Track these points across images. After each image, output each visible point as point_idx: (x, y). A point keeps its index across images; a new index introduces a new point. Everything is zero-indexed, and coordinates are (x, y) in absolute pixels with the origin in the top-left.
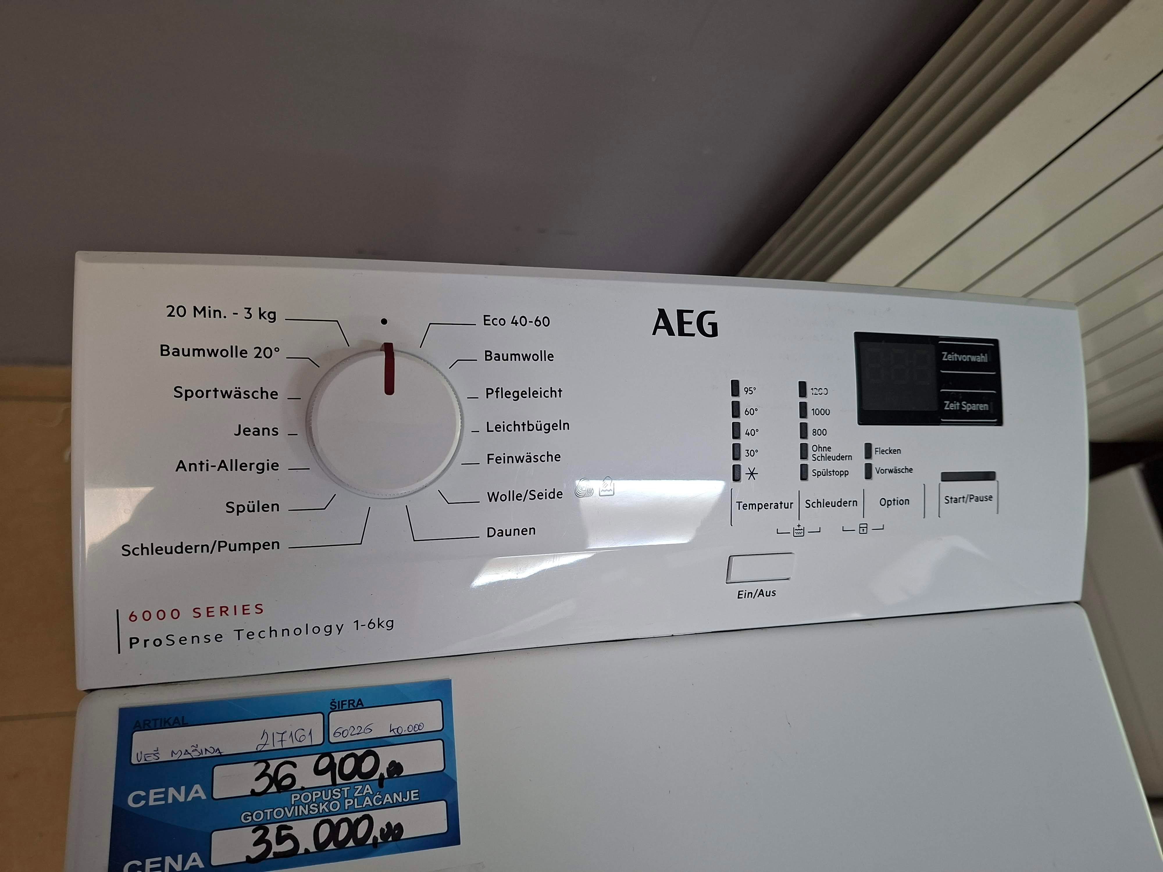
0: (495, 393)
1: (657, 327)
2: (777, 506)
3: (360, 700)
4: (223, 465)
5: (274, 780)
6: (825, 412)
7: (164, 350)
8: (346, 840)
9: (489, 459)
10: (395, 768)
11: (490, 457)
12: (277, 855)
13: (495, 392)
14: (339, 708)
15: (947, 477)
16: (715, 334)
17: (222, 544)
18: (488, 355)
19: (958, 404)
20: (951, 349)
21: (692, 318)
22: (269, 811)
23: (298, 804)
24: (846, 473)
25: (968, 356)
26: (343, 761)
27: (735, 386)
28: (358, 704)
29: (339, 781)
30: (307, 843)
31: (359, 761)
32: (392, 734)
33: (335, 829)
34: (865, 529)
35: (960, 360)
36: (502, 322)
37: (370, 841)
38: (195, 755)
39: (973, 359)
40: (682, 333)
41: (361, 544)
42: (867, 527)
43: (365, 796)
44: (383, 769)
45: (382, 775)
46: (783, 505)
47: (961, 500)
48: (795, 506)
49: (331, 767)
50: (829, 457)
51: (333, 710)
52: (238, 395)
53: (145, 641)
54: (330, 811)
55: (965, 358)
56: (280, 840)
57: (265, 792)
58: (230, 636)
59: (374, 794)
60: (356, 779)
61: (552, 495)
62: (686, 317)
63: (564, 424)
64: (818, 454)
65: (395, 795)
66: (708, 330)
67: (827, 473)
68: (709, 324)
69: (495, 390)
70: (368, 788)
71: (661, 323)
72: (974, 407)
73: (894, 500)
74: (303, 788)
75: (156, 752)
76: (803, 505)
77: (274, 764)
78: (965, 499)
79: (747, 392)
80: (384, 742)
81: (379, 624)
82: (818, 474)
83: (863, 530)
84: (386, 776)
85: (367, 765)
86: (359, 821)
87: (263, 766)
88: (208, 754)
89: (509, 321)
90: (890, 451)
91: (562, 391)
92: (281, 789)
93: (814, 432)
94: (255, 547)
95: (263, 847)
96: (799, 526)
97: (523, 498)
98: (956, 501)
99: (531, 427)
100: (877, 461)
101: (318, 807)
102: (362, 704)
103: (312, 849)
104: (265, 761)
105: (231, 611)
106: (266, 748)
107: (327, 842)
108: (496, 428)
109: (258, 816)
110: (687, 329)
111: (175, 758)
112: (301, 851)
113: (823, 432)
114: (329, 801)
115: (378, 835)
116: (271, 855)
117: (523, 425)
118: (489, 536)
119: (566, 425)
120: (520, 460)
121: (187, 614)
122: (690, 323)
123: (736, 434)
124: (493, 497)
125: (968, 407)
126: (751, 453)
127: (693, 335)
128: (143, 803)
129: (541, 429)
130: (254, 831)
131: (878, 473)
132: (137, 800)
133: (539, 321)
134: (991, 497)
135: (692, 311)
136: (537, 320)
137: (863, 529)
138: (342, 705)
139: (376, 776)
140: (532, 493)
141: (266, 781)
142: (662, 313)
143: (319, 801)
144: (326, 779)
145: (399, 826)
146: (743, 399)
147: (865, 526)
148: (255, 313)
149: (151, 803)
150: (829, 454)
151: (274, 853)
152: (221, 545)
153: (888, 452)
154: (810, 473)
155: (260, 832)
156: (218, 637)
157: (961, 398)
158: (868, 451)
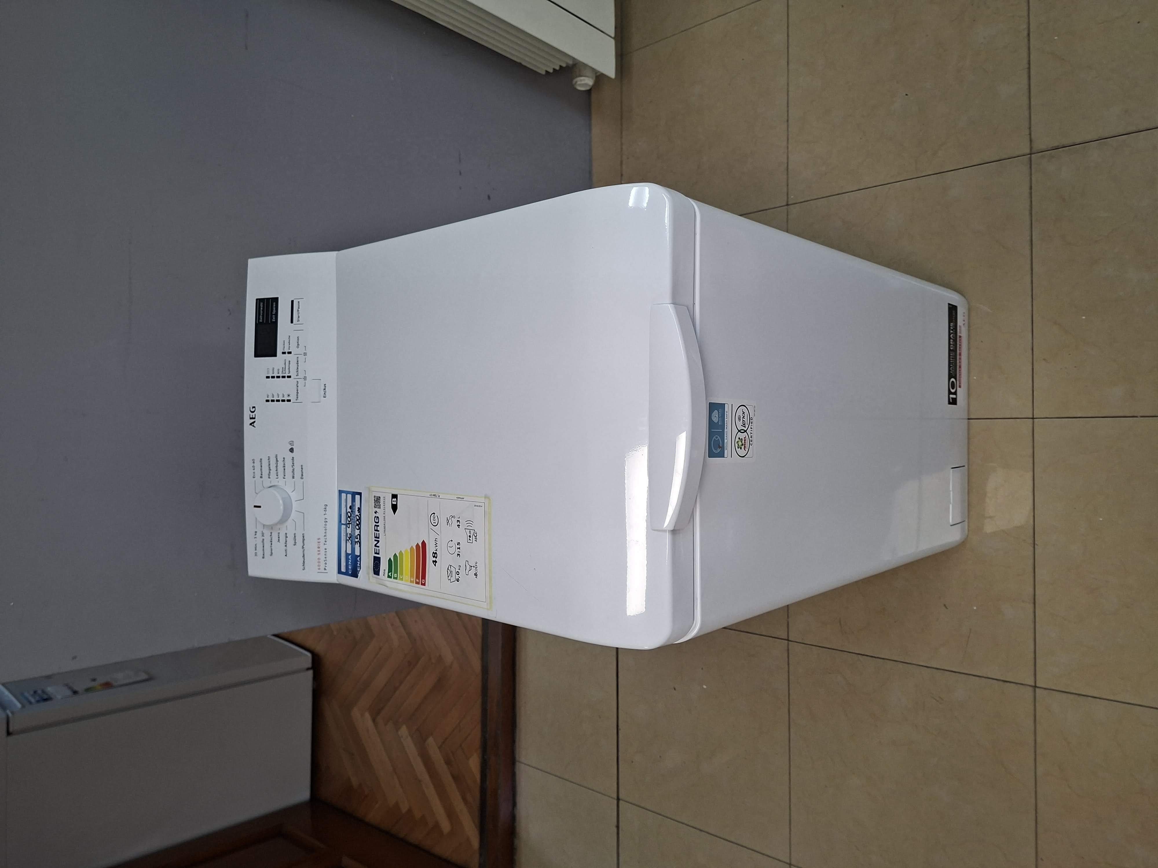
0: (269, 476)
1: (253, 426)
2: (298, 386)
4: (286, 546)
6: (273, 369)
7: (263, 558)
9: (284, 479)
15: (292, 322)
16: (255, 407)
18: (261, 477)
19: (273, 316)
20: (259, 319)
21: (251, 414)
23: (353, 533)
24: (289, 361)
25: (260, 312)
27: (267, 401)
29: (351, 522)
35: (261, 314)
36: (254, 473)
39: (262, 309)
41: (304, 513)
46: (297, 384)
47: (298, 315)
48: (298, 380)
52: (271, 541)
53: (325, 566)
58: (325, 546)
61: (293, 460)
62: (251, 417)
63: (276, 456)
64: (284, 372)
66: (254, 409)
67: (289, 368)
70: (352, 515)
72: (274, 309)
73: (298, 343)
76: (297, 377)
78: (298, 313)
79: (268, 397)
81: (325, 509)
82: (289, 372)
89: (254, 471)
90: (284, 344)
91: (269, 457)
93: (278, 373)
94: (304, 540)
96: (303, 378)
97: (294, 469)
98: (298, 317)
100: (286, 351)
105: (320, 546)
108: (277, 476)
110: (254, 417)
113: (279, 370)
117: (276, 468)
118: (303, 479)
120: (284, 470)
121: (319, 556)
122: (253, 415)
123: (279, 401)
124: (293, 477)
125: (274, 312)
126: (284, 396)
127: (255, 414)
129: (278, 463)
131: (290, 349)
133: (254, 462)
134: (299, 302)
137: (305, 354)
142: (251, 424)
143: (353, 528)
144: (350, 525)
146: (270, 398)
148: (255, 537)
150: (284, 368)
152: (303, 547)
154: (289, 375)
156: (325, 549)
157: (272, 314)
158: (284, 353)
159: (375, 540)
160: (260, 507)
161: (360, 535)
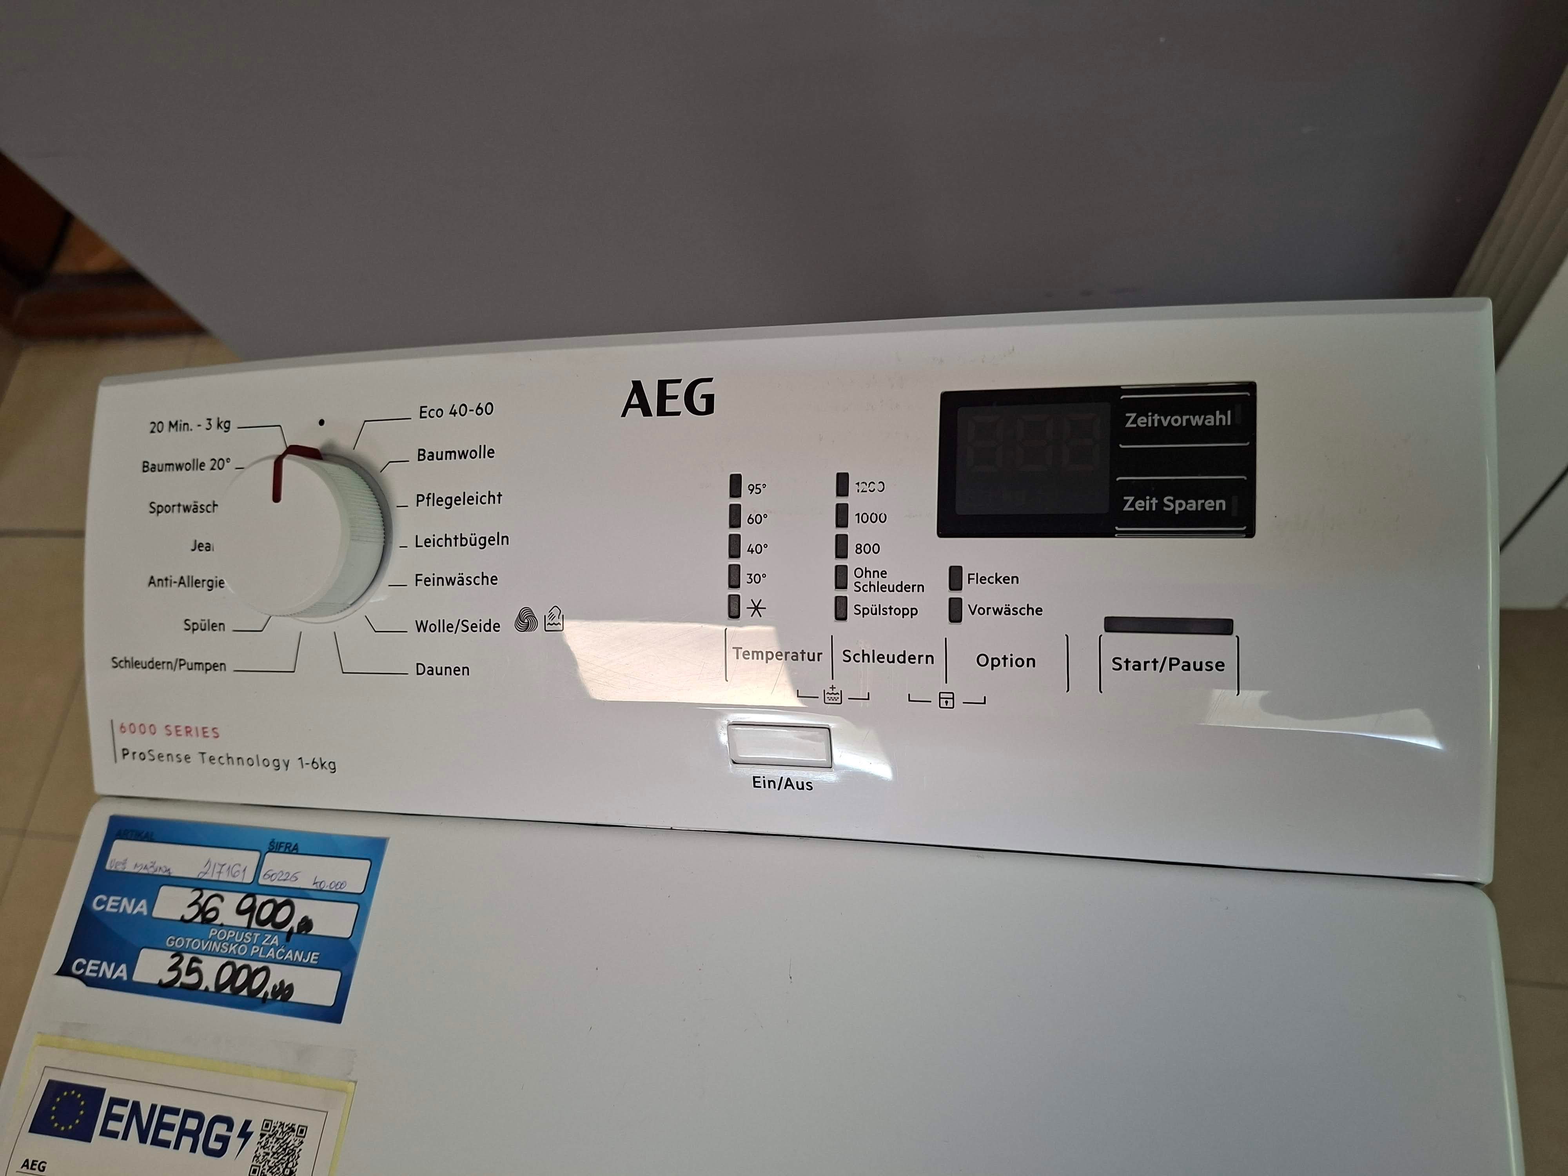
0: (426, 500)
1: (629, 405)
2: (797, 656)
3: (296, 845)
4: (182, 581)
5: (202, 911)
6: (880, 518)
7: (145, 466)
8: (242, 988)
9: (417, 580)
10: (306, 924)
11: (419, 577)
12: (183, 986)
13: (427, 498)
14: (276, 849)
15: (1113, 625)
16: (710, 409)
17: (182, 662)
18: (421, 453)
19: (1154, 501)
20: (1143, 407)
21: (679, 390)
22: (189, 940)
23: (213, 939)
24: (913, 612)
25: (1185, 418)
26: (263, 905)
27: (736, 483)
28: (294, 849)
29: (254, 925)
30: (209, 982)
31: (277, 908)
32: (314, 887)
33: (236, 973)
34: (950, 701)
35: (1165, 424)
36: (439, 413)
37: (261, 995)
38: (151, 871)
39: (1197, 421)
40: (662, 412)
41: (294, 671)
42: (953, 698)
43: (271, 947)
44: (294, 923)
45: (292, 928)
46: (806, 656)
47: (1150, 666)
48: (826, 658)
49: (251, 909)
50: (883, 587)
51: (270, 851)
52: (196, 509)
53: (134, 753)
54: (237, 954)
55: (1179, 421)
56: (190, 972)
57: (191, 920)
58: (195, 758)
59: (279, 947)
60: (269, 927)
61: (487, 627)
62: (670, 390)
63: (503, 537)
64: (864, 581)
65: (297, 953)
66: (700, 405)
67: (879, 611)
68: (703, 396)
69: (426, 496)
70: (276, 939)
71: (635, 401)
72: (1193, 505)
73: (1005, 658)
74: (222, 925)
75: (124, 863)
76: (839, 657)
77: (207, 894)
78: (1159, 666)
79: (752, 490)
80: (304, 894)
81: (322, 765)
82: (864, 612)
83: (947, 702)
84: (295, 930)
85: (281, 916)
86: (258, 971)
87: (198, 893)
88: (161, 873)
89: (447, 411)
90: (997, 580)
91: (502, 495)
92: (206, 921)
93: (859, 548)
94: (207, 668)
95: (174, 974)
96: (833, 688)
97: (454, 629)
98: (1138, 666)
99: (464, 542)
100: (969, 594)
101: (229, 947)
102: (297, 849)
103: (212, 988)
104: (201, 889)
105: (193, 732)
106: (205, 877)
107: (225, 985)
108: (425, 542)
109: (179, 943)
110: (670, 406)
111: (136, 870)
112: (202, 987)
113: (875, 549)
114: (240, 944)
115: (270, 991)
116: (178, 985)
117: (456, 538)
118: (418, 674)
119: (505, 539)
120: (451, 581)
121: (161, 730)
122: (675, 397)
123: (734, 552)
124: (421, 626)
125: (1174, 505)
126: (756, 579)
127: (678, 414)
128: (102, 907)
129: (475, 544)
130: (173, 957)
131: (973, 613)
132: (100, 903)
133: (482, 409)
134: (1220, 665)
135: (679, 381)
136: (479, 408)
137: (947, 700)
138: (280, 847)
139: (286, 929)
140: (464, 623)
141: (195, 909)
142: (637, 387)
143: (231, 941)
144: (243, 921)
145: (291, 987)
146: (745, 501)
147: (951, 696)
148: (214, 423)
149: (108, 909)
150: (882, 581)
151: (182, 983)
153: (993, 580)
154: (851, 610)
155: (177, 959)
156: (187, 758)
157: (1160, 490)
158: (955, 577)
159: (154, 1107)
160: (277, 498)
161: (192, 993)
